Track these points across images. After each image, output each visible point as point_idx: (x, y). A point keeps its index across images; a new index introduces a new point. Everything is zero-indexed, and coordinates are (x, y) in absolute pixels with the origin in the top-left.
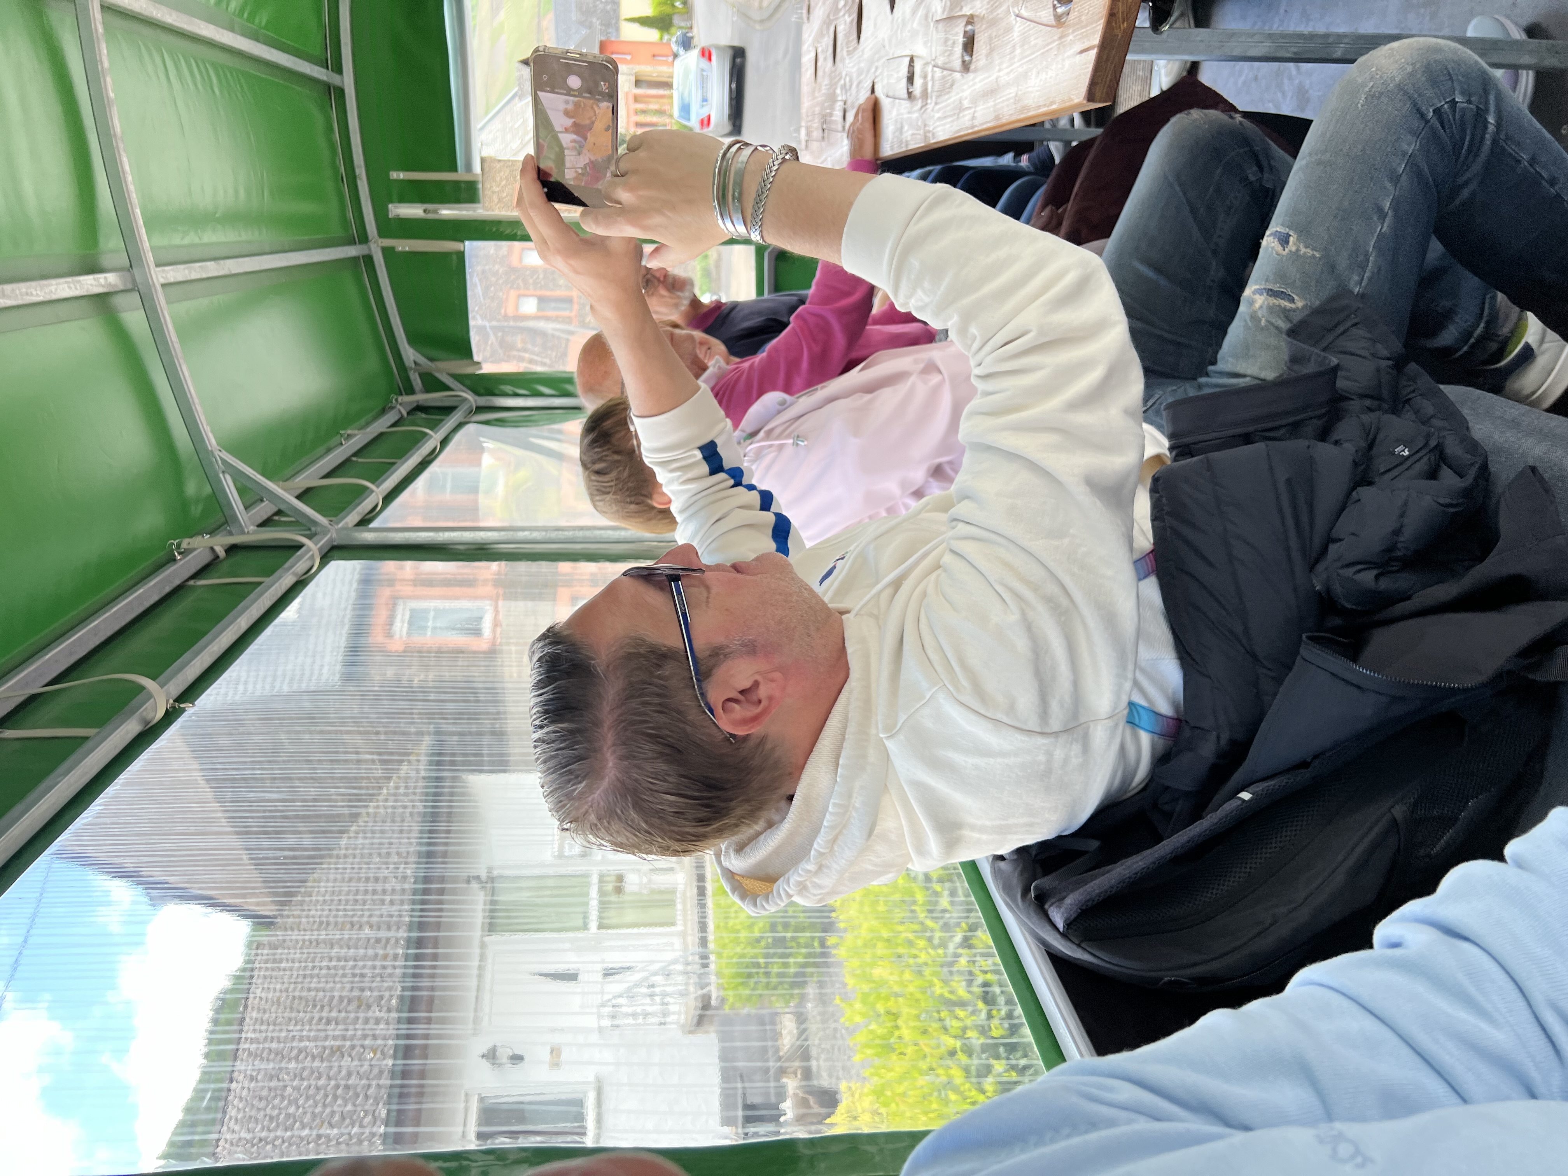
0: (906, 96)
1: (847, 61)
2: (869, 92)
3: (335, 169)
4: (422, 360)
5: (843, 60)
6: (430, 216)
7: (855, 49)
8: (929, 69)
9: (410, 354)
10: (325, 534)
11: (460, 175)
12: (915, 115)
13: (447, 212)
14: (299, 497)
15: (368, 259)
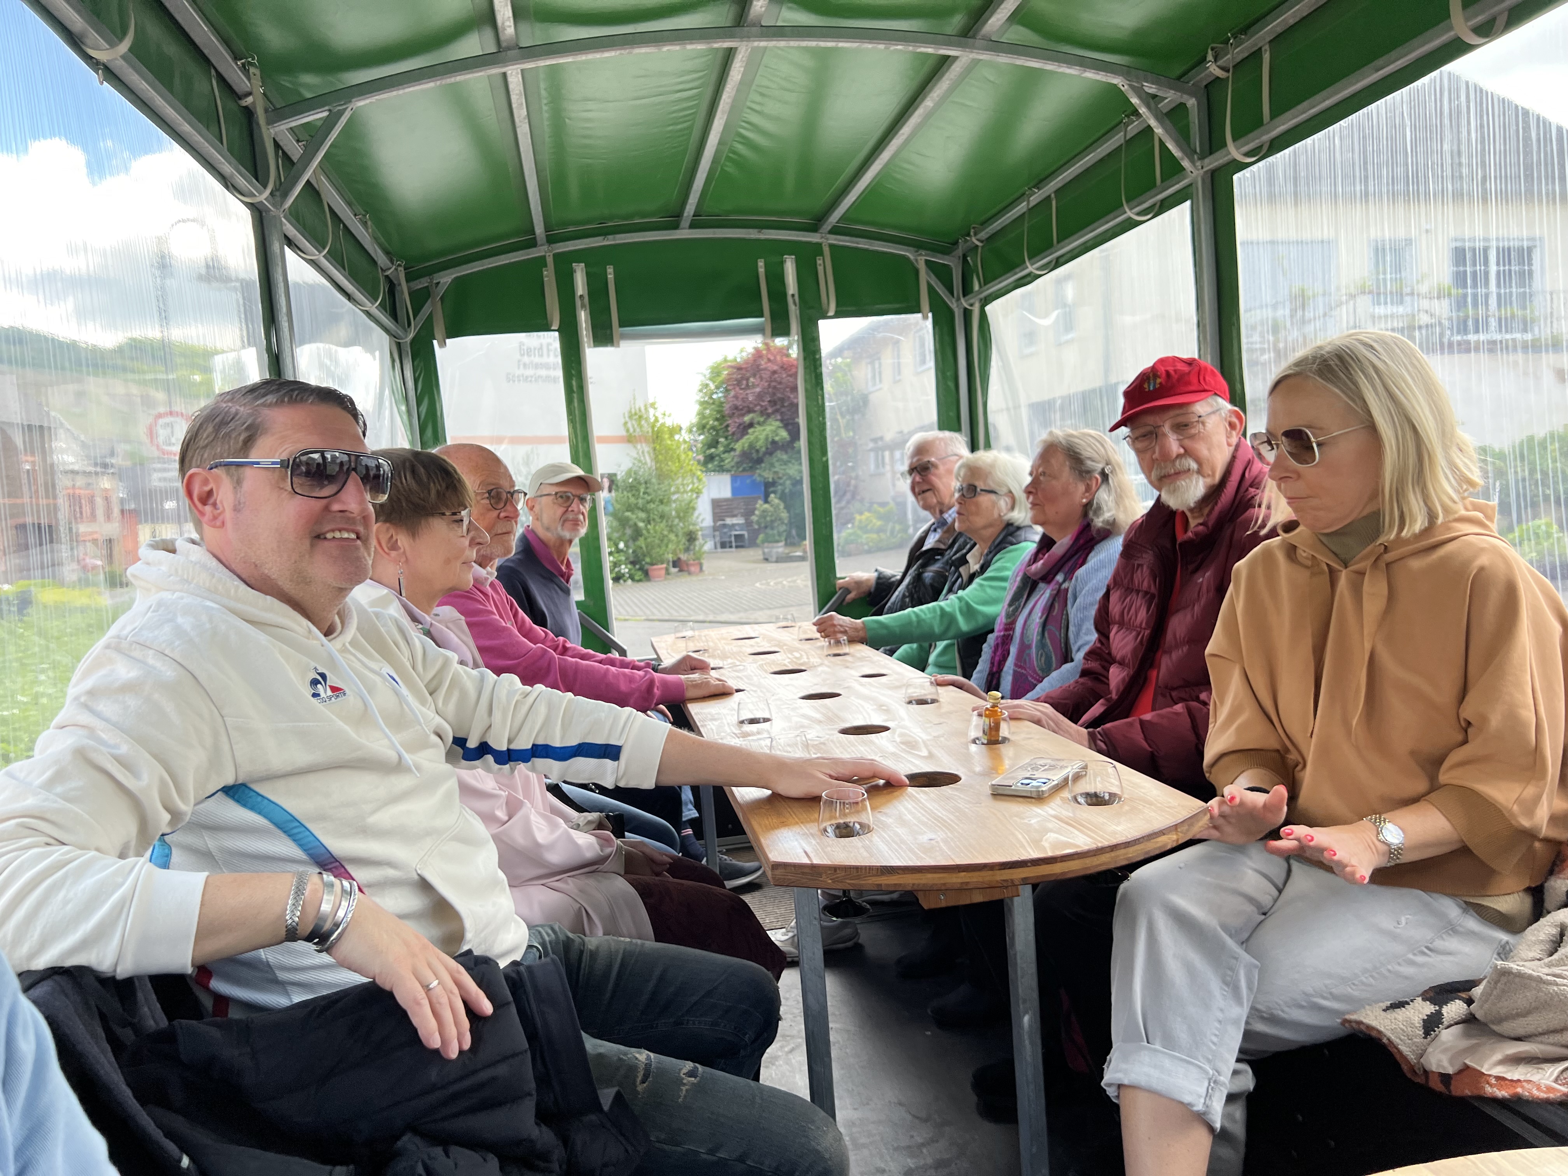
0: (741, 719)
1: (755, 665)
2: (735, 688)
3: (611, 218)
4: (441, 290)
5: (755, 662)
6: (578, 303)
7: (766, 671)
8: (766, 735)
9: (446, 279)
10: (274, 205)
11: (616, 329)
12: (727, 728)
13: (583, 316)
14: (308, 181)
15: (532, 243)
